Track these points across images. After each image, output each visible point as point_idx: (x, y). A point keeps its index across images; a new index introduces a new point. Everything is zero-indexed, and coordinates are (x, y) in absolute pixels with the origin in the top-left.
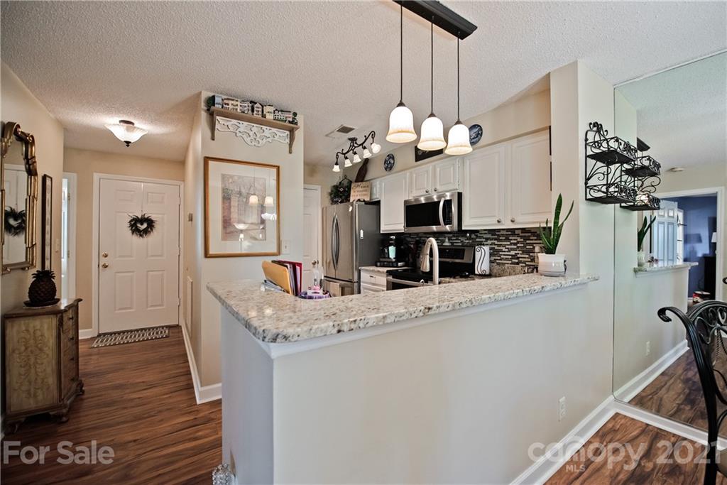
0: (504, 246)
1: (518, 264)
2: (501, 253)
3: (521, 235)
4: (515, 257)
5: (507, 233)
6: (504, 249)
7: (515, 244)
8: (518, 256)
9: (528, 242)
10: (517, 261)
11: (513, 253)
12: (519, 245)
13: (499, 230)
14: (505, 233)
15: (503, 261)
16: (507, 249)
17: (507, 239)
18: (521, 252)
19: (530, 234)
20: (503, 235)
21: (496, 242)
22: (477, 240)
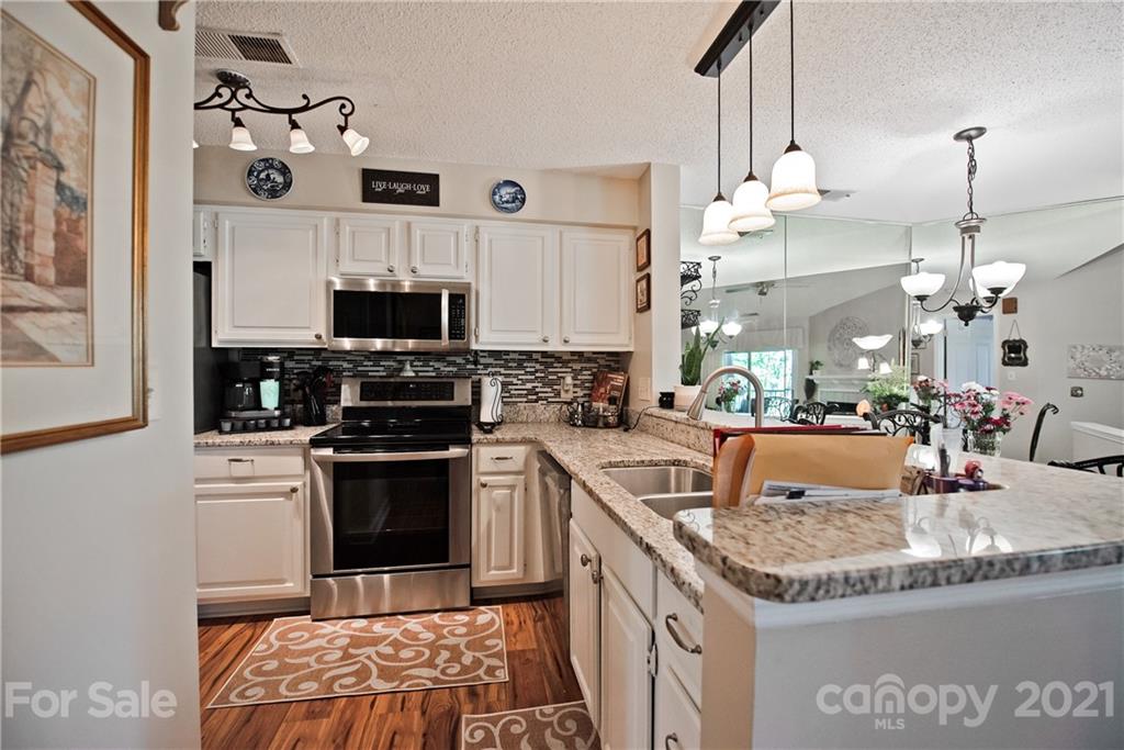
0: (516, 376)
1: (536, 401)
2: (510, 387)
3: (540, 360)
4: (532, 391)
5: (521, 357)
6: (515, 381)
7: (532, 373)
8: (537, 390)
9: (550, 370)
10: (535, 397)
11: (529, 386)
12: (537, 375)
13: (507, 353)
14: (516, 356)
15: (514, 400)
16: (523, 381)
17: (520, 366)
18: (540, 385)
19: (553, 360)
20: (513, 360)
21: (502, 371)
22: (468, 367)
